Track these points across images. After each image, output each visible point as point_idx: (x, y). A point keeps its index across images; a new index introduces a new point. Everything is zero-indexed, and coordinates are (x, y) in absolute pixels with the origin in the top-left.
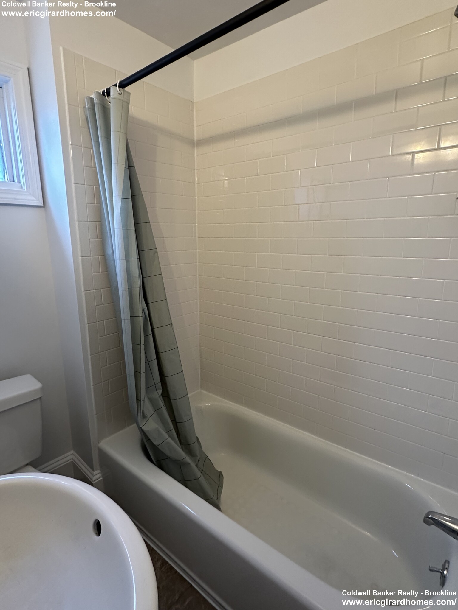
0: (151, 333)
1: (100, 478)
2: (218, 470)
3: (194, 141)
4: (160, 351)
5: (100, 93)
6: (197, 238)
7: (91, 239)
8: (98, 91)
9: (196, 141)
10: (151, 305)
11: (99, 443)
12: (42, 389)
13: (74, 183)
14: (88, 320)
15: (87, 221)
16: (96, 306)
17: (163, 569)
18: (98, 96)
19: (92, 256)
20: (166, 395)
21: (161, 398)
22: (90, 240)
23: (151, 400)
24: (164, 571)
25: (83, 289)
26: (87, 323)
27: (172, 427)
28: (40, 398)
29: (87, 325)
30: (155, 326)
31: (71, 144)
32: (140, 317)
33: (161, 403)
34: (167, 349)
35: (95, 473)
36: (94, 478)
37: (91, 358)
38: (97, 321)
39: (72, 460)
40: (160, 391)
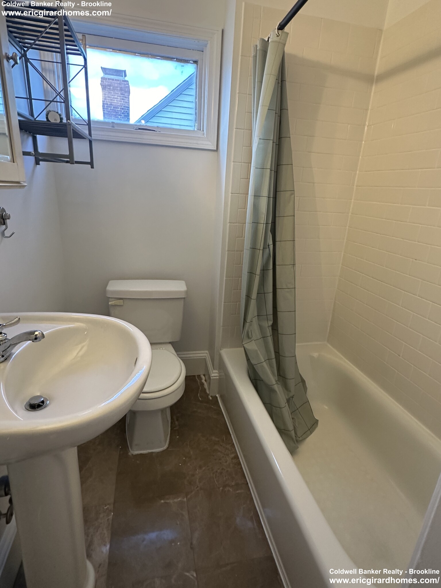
0: (272, 268)
1: (217, 377)
2: (316, 418)
3: (374, 76)
4: (277, 287)
5: (265, 40)
6: (355, 187)
7: (243, 179)
8: (263, 38)
9: (377, 76)
10: (277, 244)
11: (221, 350)
12: (187, 292)
13: (235, 128)
14: (228, 248)
15: (241, 162)
16: (237, 237)
17: (233, 460)
18: (261, 43)
19: (241, 194)
20: (275, 327)
21: (270, 328)
22: (241, 179)
23: (261, 327)
24: (234, 462)
25: (228, 221)
26: (227, 250)
27: (273, 356)
28: (184, 298)
29: (227, 252)
30: (277, 263)
31: (238, 93)
32: (260, 250)
33: (269, 332)
34: (284, 287)
35: (214, 371)
36: (213, 375)
37: (226, 279)
38: (236, 250)
39: (205, 357)
40: (271, 323)
